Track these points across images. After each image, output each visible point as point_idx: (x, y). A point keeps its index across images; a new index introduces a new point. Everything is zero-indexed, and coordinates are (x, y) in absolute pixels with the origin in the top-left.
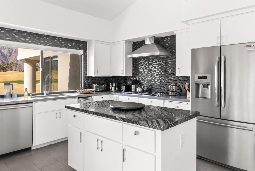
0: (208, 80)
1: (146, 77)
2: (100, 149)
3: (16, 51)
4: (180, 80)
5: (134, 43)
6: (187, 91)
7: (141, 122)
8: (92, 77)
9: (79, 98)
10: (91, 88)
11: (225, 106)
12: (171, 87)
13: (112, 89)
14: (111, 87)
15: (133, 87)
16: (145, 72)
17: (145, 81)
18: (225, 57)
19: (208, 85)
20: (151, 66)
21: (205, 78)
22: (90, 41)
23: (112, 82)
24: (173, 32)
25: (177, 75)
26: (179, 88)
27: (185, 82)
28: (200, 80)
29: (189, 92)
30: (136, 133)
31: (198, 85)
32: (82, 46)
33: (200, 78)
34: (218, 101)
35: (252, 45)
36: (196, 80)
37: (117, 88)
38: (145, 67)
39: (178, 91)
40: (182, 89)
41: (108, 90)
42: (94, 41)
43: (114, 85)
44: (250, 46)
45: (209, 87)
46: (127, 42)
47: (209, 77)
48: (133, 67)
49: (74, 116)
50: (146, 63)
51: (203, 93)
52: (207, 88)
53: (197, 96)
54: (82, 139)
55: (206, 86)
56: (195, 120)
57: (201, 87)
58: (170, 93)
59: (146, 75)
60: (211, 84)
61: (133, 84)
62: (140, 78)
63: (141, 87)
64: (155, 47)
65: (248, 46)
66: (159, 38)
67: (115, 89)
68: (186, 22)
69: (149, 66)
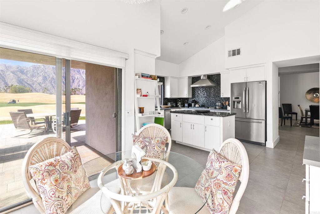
0: (240, 99)
1: (201, 98)
2: (192, 129)
3: (77, 78)
4: (223, 100)
5: (193, 78)
6: (228, 106)
7: (213, 115)
8: (167, 98)
9: (165, 110)
10: (167, 105)
11: (248, 112)
12: (217, 104)
13: (179, 106)
14: (178, 105)
15: (193, 104)
16: (200, 95)
17: (200, 101)
18: (248, 88)
19: (240, 102)
20: (204, 92)
21: (238, 98)
22: (166, 77)
23: (179, 102)
24: (219, 73)
25: (221, 97)
26: (222, 104)
27: (226, 101)
28: (235, 99)
29: (229, 106)
30: (212, 119)
31: (234, 102)
32: (162, 80)
33: (235, 98)
34: (245, 109)
35: (261, 82)
36: (233, 100)
37: (182, 105)
38: (201, 92)
39: (222, 106)
40: (224, 105)
41: (177, 106)
42: (169, 77)
43: (180, 103)
44: (260, 83)
45: (240, 103)
46: (189, 77)
47: (240, 98)
48: (192, 92)
49: (177, 116)
50: (201, 90)
51: (237, 106)
52: (239, 103)
53: (234, 108)
54: (181, 126)
55: (238, 102)
56: (234, 116)
57: (236, 103)
58: (217, 107)
59: (201, 97)
60: (241, 101)
61: (193, 102)
62: (196, 99)
63: (199, 105)
64: (208, 81)
65: (259, 83)
66: (209, 75)
67: (181, 106)
68: (228, 69)
69: (203, 92)
